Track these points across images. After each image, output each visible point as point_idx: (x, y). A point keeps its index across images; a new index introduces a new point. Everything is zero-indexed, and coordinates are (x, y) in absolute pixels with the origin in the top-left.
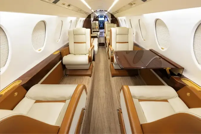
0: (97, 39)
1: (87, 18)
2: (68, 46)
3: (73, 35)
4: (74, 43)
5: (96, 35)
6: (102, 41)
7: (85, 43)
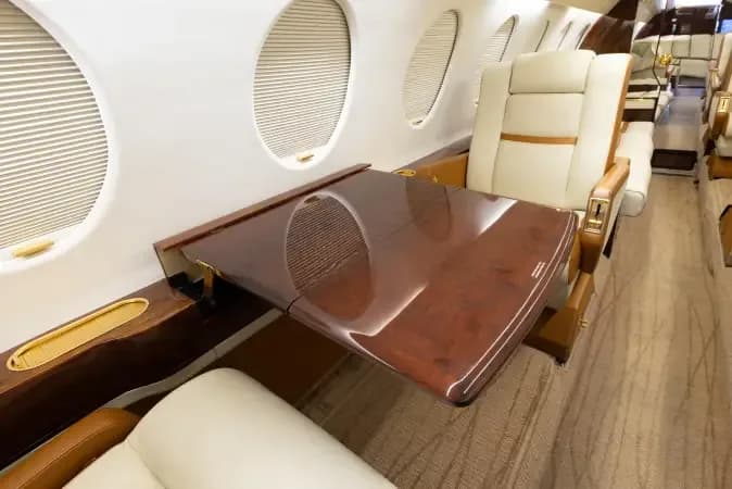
0: (650, 125)
1: (612, 13)
2: (468, 151)
3: (506, 95)
4: (504, 137)
5: (649, 105)
6: (678, 139)
7: (575, 141)
